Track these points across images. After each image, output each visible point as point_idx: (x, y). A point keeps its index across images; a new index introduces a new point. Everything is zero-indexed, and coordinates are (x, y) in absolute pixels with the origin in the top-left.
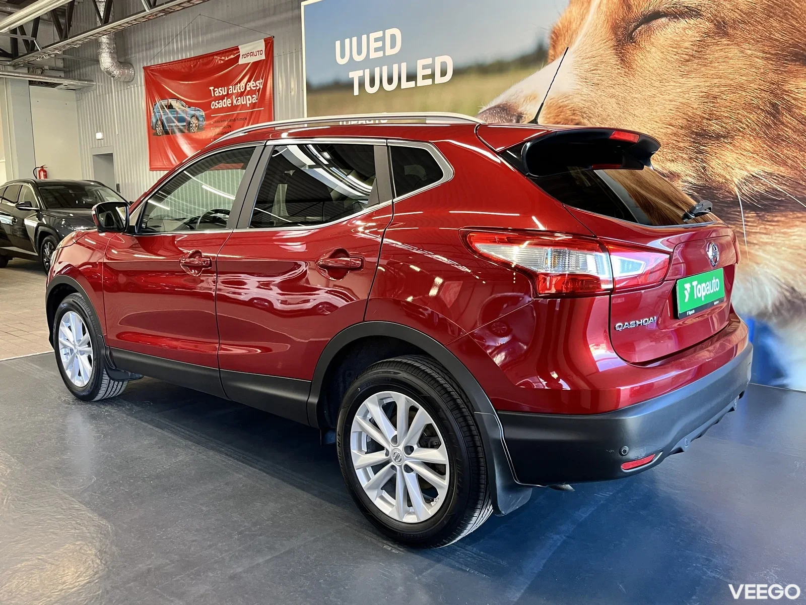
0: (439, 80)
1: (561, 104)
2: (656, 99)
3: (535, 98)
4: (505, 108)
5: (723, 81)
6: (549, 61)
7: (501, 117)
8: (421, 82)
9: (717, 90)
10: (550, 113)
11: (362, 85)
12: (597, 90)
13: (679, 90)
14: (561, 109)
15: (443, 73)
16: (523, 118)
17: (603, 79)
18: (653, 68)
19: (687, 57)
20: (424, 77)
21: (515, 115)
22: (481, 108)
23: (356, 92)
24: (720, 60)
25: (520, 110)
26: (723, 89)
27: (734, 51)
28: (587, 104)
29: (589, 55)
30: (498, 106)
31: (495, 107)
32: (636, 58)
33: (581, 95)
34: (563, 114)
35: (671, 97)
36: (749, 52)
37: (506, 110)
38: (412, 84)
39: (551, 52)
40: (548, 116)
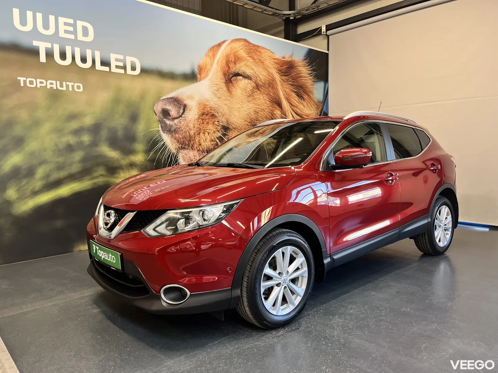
0: (129, 71)
1: (205, 104)
2: (241, 109)
3: (192, 98)
4: (177, 100)
5: (259, 107)
6: (198, 81)
7: (174, 104)
8: (114, 70)
9: (258, 110)
10: (200, 107)
11: (49, 55)
12: (220, 100)
13: (247, 107)
14: (205, 106)
15: (133, 68)
16: (187, 107)
17: (222, 96)
18: (239, 96)
19: (249, 95)
20: (117, 67)
21: (183, 105)
22: (162, 97)
23: (43, 58)
24: (258, 99)
25: (185, 102)
26: (259, 110)
27: (261, 97)
28: (217, 106)
29: (216, 83)
30: (172, 98)
31: (171, 98)
32: (233, 90)
33: (213, 101)
34: (206, 108)
35: (245, 110)
36: (265, 98)
37: (177, 101)
38: (106, 69)
39: (198, 76)
40: (200, 109)
